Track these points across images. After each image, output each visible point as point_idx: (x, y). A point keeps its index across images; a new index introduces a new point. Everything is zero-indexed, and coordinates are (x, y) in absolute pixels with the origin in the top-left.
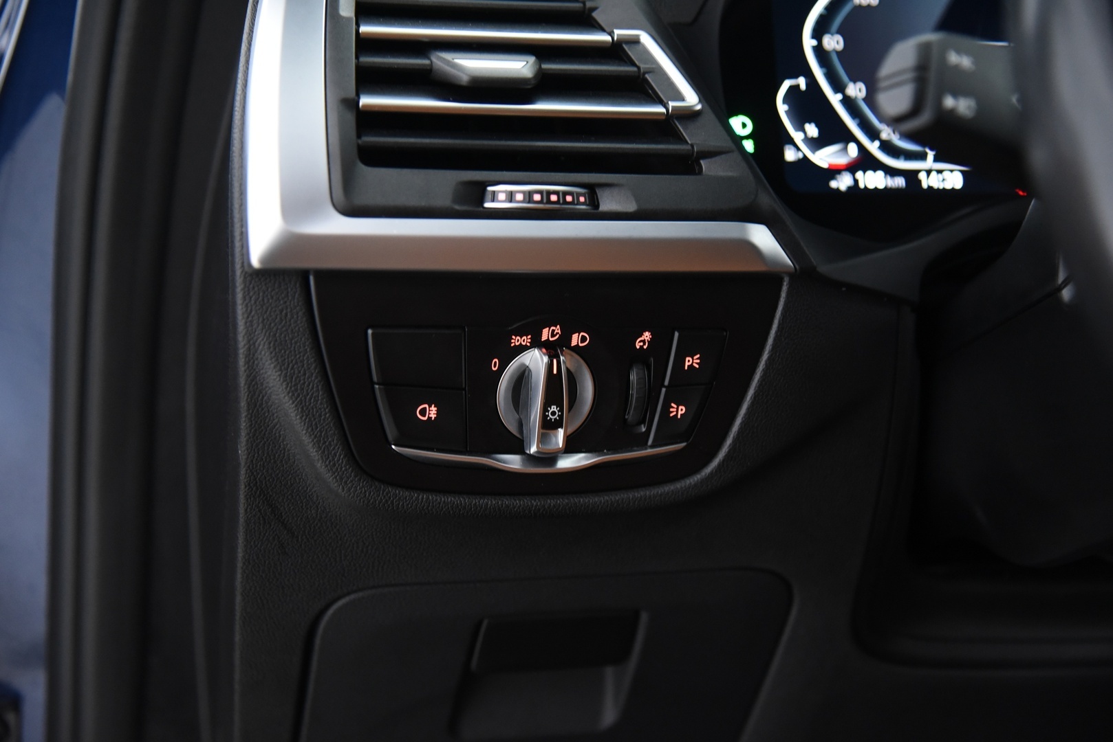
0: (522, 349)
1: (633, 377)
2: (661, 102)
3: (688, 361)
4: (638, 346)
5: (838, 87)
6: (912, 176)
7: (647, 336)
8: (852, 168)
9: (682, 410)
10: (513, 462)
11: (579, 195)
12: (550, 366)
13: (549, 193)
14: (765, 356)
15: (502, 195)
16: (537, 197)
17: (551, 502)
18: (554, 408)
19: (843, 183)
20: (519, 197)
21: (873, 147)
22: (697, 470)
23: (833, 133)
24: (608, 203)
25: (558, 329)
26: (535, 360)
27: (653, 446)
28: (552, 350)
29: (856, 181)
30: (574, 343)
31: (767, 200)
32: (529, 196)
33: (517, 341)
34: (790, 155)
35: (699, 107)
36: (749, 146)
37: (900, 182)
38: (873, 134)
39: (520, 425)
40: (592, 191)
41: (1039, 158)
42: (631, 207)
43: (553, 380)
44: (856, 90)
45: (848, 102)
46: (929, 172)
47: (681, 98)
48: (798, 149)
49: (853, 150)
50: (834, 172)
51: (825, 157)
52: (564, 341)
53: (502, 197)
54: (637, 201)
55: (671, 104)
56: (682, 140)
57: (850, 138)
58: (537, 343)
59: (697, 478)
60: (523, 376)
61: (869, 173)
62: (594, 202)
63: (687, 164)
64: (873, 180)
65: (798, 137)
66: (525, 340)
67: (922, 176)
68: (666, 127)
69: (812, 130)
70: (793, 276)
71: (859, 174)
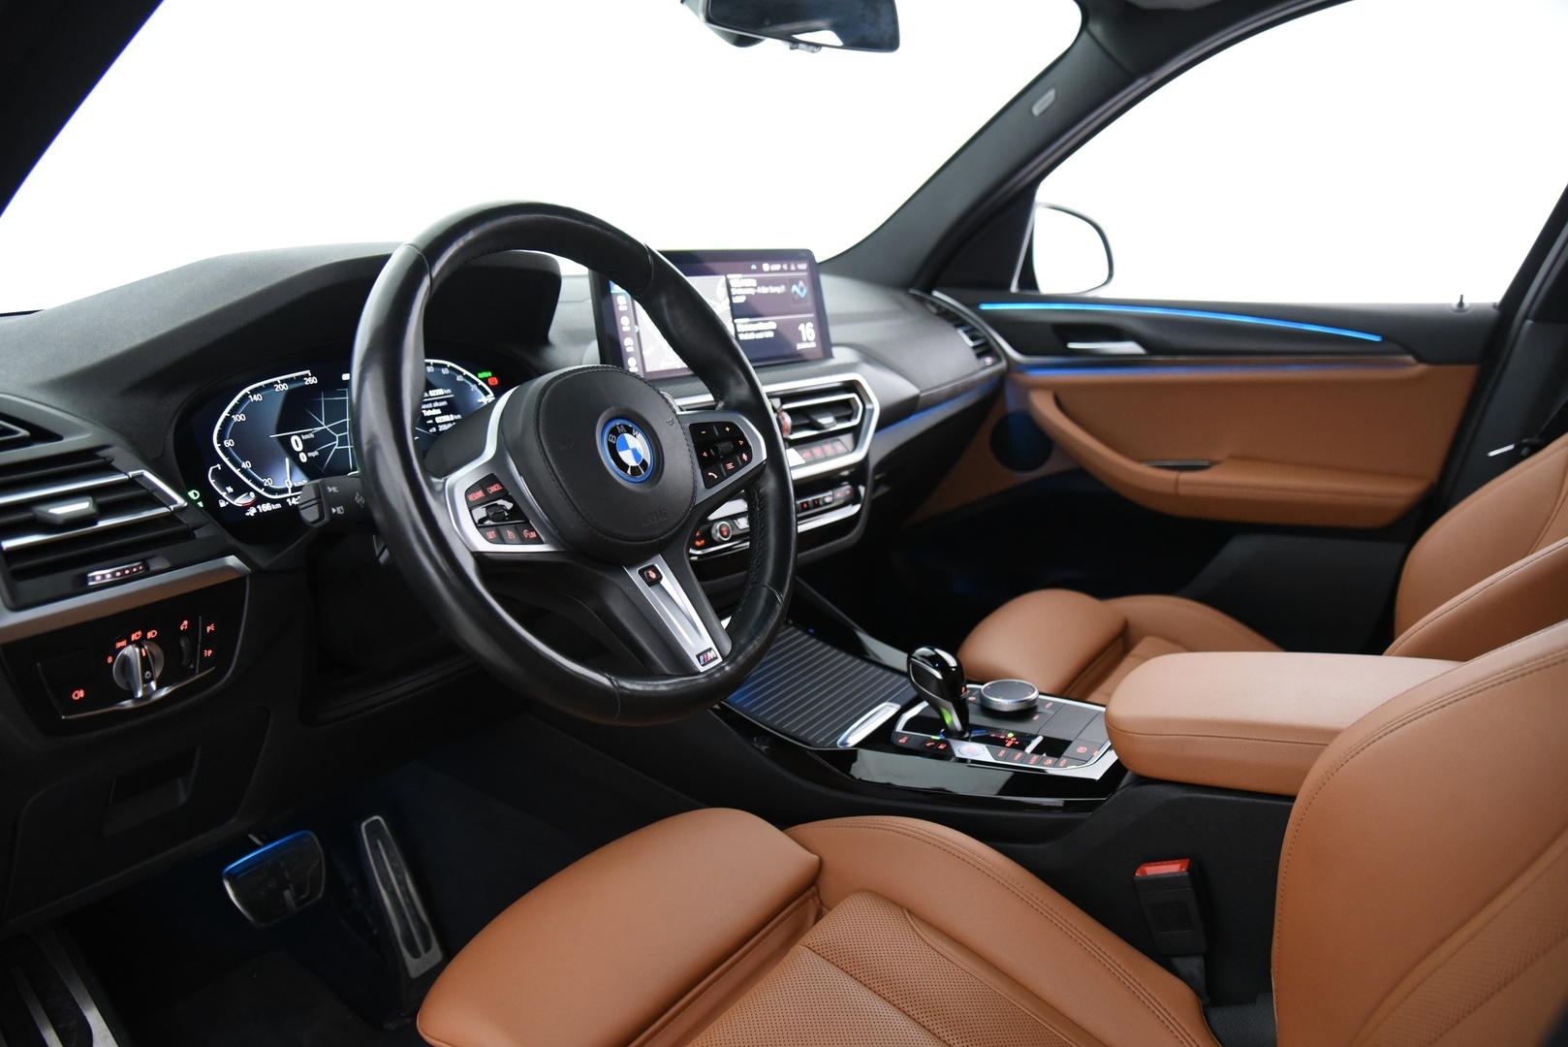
0: (122, 648)
1: (183, 644)
2: (164, 505)
3: (209, 628)
4: (182, 628)
5: (238, 465)
6: (283, 501)
7: (186, 622)
8: (254, 504)
9: (210, 652)
10: (128, 704)
11: (139, 566)
12: (141, 653)
13: (124, 570)
14: (245, 615)
15: (98, 575)
16: (118, 574)
17: (153, 716)
18: (148, 673)
19: (252, 512)
20: (109, 576)
21: (262, 492)
22: (222, 677)
23: (241, 489)
24: (155, 566)
25: (140, 633)
26: (130, 651)
27: (200, 673)
28: (139, 644)
29: (258, 510)
30: (149, 637)
31: (232, 541)
32: (113, 574)
33: (119, 645)
34: (223, 504)
35: (186, 504)
36: (200, 504)
37: (278, 506)
38: (260, 485)
39: (128, 684)
40: (144, 562)
41: (378, 515)
42: (167, 565)
43: (144, 660)
44: (246, 465)
45: (244, 471)
46: (291, 498)
47: (175, 502)
48: (226, 501)
49: (252, 494)
50: (246, 508)
51: (240, 501)
52: (144, 636)
53: (98, 578)
54: (169, 560)
55: (172, 507)
56: (181, 523)
57: (249, 489)
58: (129, 643)
59: (223, 681)
60: (126, 660)
61: (263, 505)
62: (146, 567)
63: (188, 535)
64: (266, 507)
65: (224, 494)
66: (124, 643)
67: (288, 500)
68: (171, 518)
69: (230, 489)
70: (251, 575)
71: (259, 507)
